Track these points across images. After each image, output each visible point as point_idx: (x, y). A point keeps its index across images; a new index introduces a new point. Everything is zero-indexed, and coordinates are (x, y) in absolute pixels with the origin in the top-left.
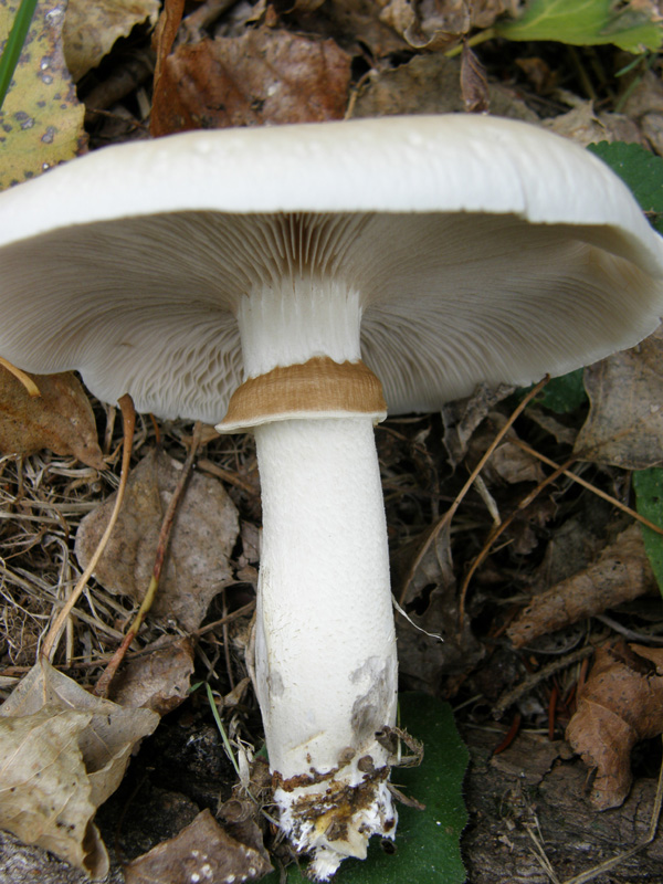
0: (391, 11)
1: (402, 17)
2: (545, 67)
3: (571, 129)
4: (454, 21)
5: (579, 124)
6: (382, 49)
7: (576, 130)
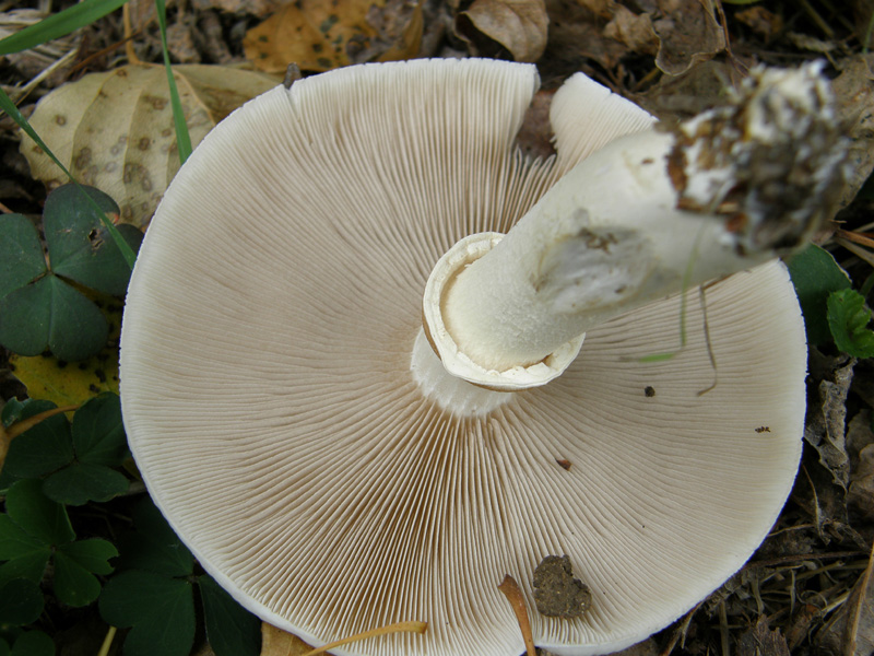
0: (618, 28)
1: (632, 32)
2: (767, 14)
3: (851, 94)
4: (684, 20)
5: (857, 88)
6: (611, 58)
7: (858, 94)
